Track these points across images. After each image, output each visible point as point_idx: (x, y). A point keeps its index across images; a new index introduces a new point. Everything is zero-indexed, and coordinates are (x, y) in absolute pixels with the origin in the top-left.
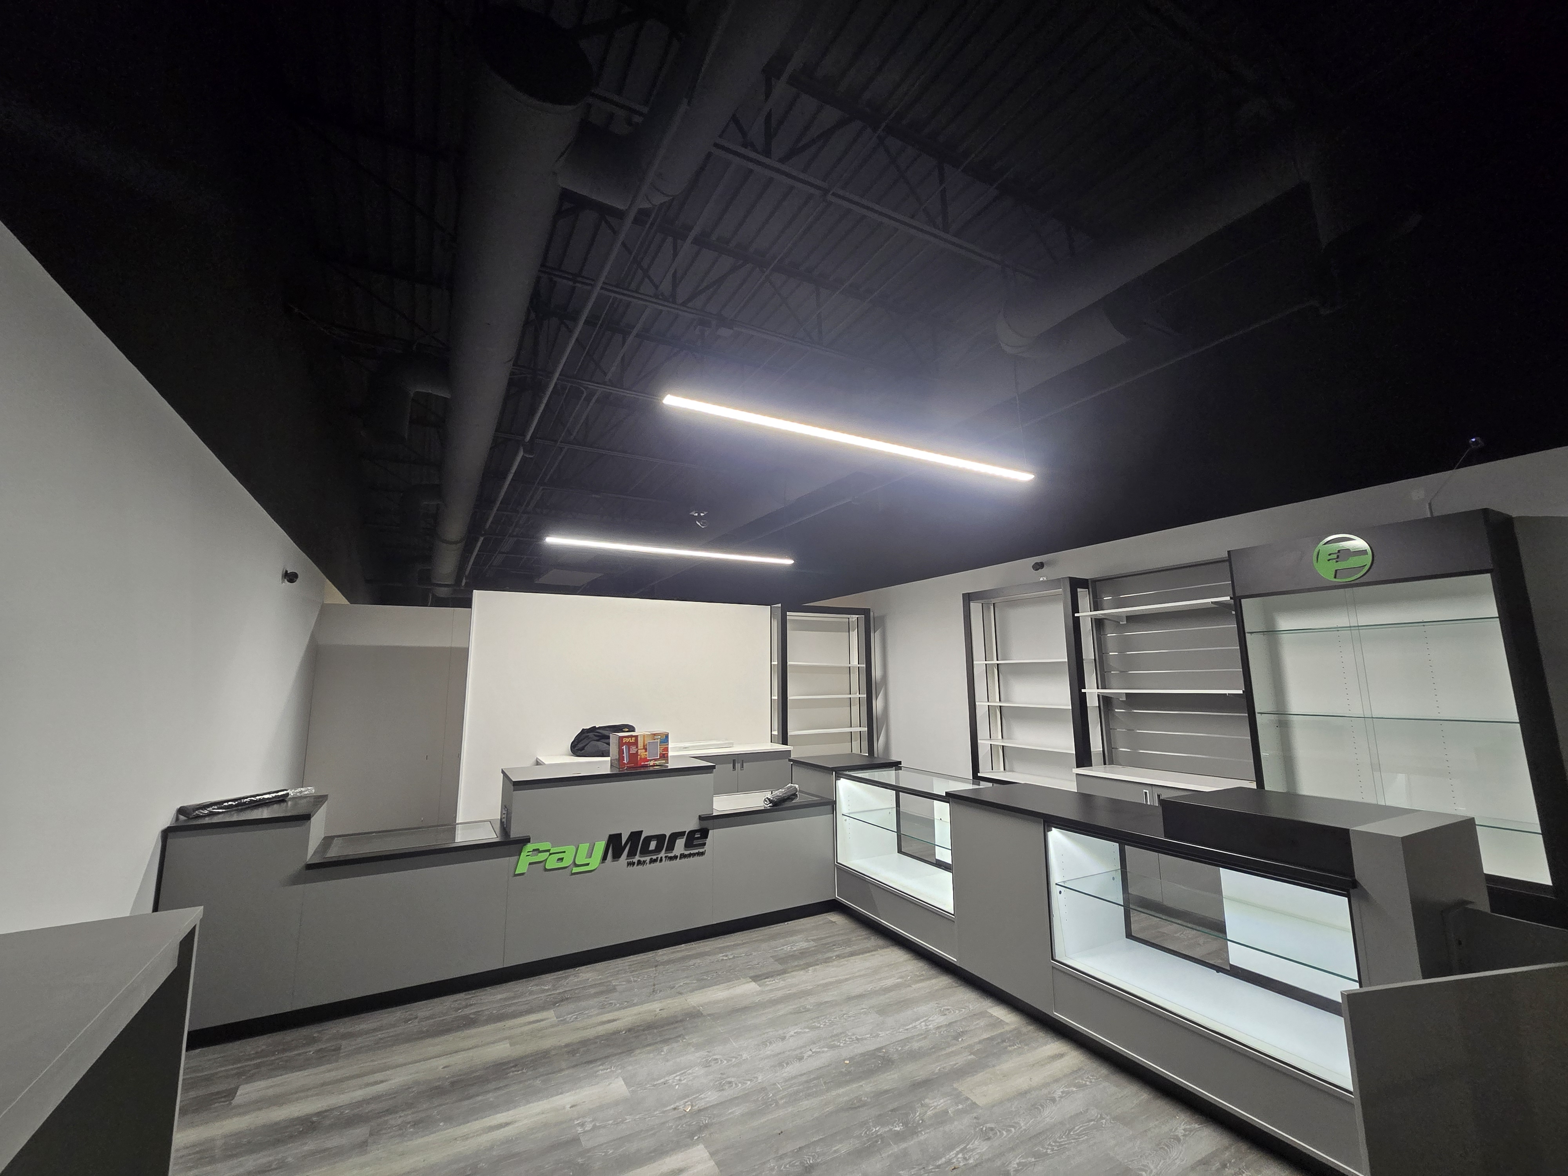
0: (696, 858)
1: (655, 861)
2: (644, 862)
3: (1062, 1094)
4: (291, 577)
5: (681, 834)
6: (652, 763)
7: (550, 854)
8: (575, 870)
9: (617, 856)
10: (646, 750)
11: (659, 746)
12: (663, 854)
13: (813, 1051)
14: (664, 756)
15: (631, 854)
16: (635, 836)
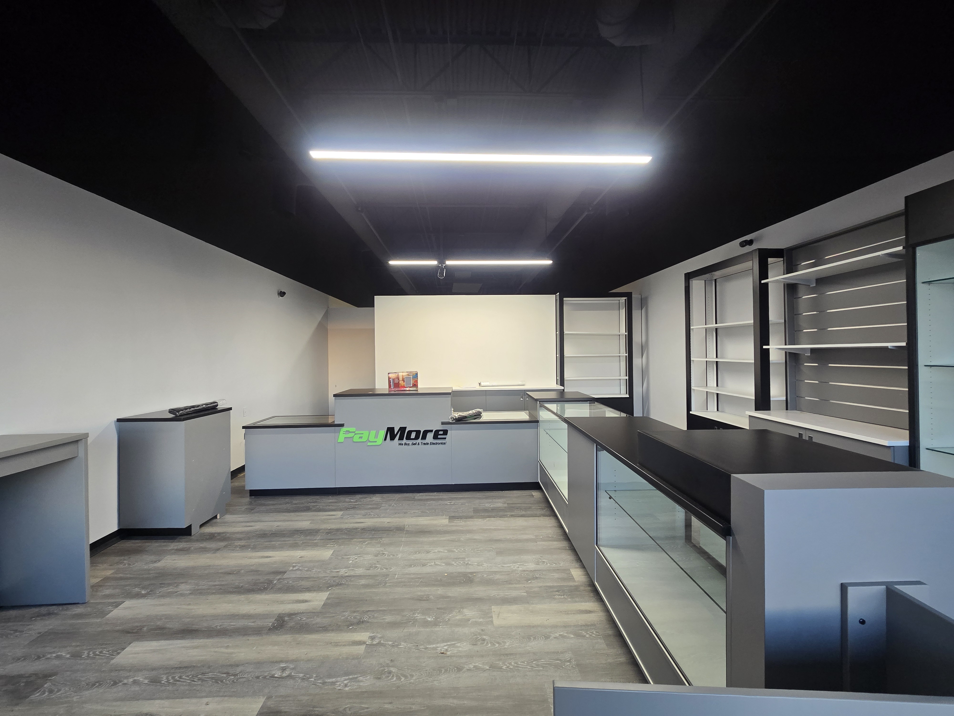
0: (440, 445)
1: (415, 444)
2: (408, 444)
3: (559, 636)
4: (282, 294)
5: (431, 431)
6: (408, 389)
7: (355, 434)
8: (369, 444)
9: (392, 438)
10: (404, 382)
11: (412, 380)
12: (419, 441)
13: (436, 563)
14: (415, 385)
15: (401, 438)
16: (402, 430)
